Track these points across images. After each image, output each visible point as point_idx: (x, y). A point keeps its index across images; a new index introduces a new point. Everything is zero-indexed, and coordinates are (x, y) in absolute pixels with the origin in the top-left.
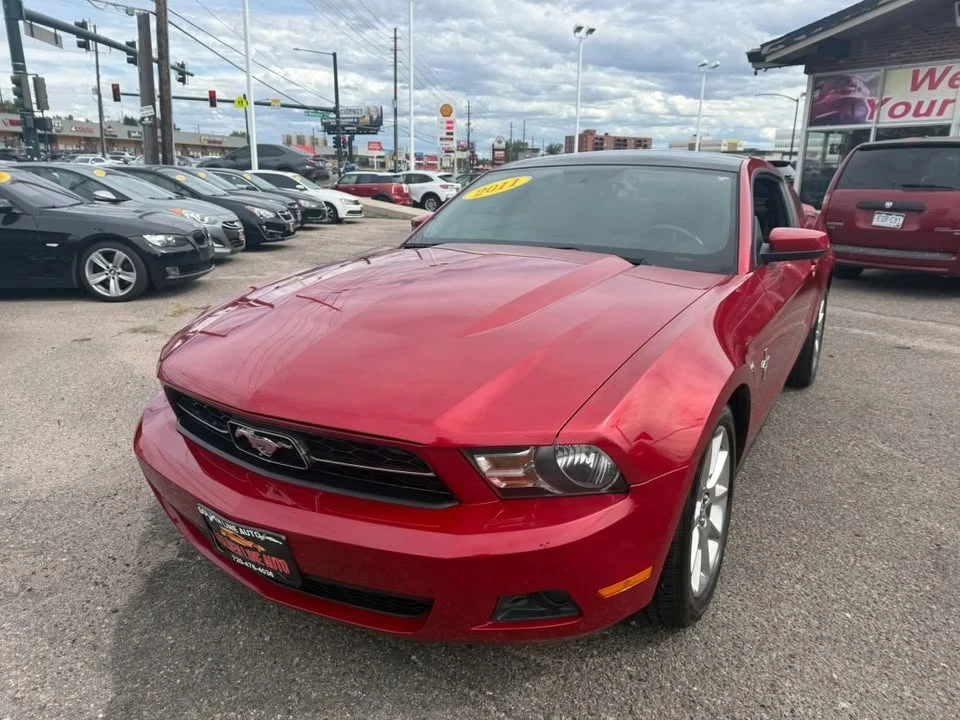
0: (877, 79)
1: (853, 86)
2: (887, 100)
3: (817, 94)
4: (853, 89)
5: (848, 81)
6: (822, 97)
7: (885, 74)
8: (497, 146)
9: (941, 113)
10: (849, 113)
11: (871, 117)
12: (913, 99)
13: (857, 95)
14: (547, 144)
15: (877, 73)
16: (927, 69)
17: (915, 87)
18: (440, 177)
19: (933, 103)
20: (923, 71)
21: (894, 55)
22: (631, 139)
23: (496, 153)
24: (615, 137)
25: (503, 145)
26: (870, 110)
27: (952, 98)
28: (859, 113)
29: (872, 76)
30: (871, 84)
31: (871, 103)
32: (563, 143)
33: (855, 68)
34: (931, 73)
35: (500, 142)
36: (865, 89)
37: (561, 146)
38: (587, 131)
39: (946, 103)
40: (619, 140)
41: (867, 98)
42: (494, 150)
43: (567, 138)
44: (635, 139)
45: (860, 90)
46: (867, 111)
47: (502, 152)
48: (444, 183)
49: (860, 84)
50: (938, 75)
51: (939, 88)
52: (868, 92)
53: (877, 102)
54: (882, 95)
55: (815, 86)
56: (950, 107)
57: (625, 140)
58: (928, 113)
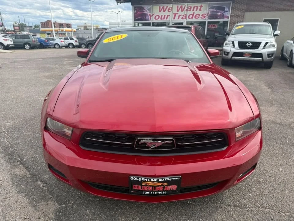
0: (150, 8)
1: (145, 10)
2: (154, 14)
3: (135, 12)
4: (144, 11)
5: (143, 8)
6: (137, 13)
7: (152, 7)
8: (15, 24)
9: (167, 19)
10: (145, 17)
11: (150, 19)
12: (160, 14)
13: (146, 13)
14: (34, 25)
15: (150, 7)
16: (162, 6)
17: (160, 11)
18: (3, 36)
19: (165, 16)
20: (161, 7)
21: (154, 2)
22: (64, 24)
23: (15, 27)
24: (59, 23)
25: (17, 25)
26: (150, 17)
27: (169, 15)
28: (147, 18)
29: (149, 7)
30: (149, 10)
31: (150, 15)
32: (40, 24)
33: (144, 4)
34: (163, 7)
35: (16, 23)
36: (148, 11)
37: (39, 25)
38: (48, 21)
39: (168, 16)
40: (60, 24)
41: (149, 14)
42: (14, 26)
43: (41, 23)
44: (66, 24)
45: (146, 11)
46: (149, 17)
47: (18, 27)
48: (5, 38)
49: (146, 10)
50: (165, 8)
51: (165, 12)
52: (149, 12)
53: (151, 15)
54: (152, 13)
55: (135, 9)
56: (169, 17)
57: (62, 24)
58: (164, 19)
